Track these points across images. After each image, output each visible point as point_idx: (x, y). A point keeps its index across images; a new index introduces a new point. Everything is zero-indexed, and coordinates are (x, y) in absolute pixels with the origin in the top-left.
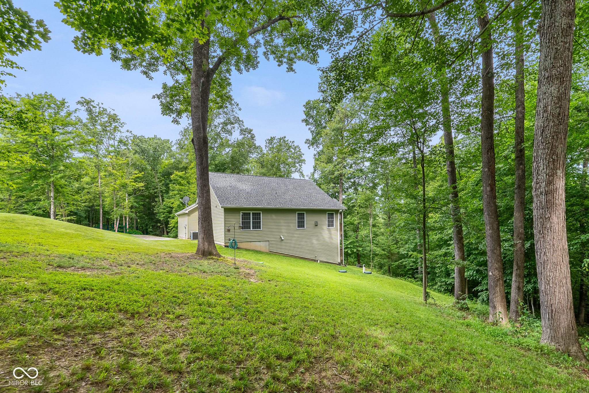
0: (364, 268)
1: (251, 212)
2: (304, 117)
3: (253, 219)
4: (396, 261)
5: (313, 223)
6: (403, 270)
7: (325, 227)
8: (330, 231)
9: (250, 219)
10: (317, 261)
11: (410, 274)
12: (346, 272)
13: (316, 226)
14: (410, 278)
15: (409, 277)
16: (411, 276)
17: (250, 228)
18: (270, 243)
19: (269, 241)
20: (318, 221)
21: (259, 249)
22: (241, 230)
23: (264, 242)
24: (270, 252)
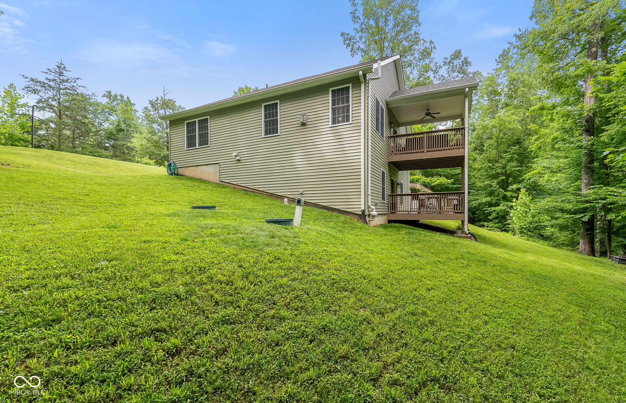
1: (197, 121)
3: (199, 131)
5: (297, 121)
7: (326, 125)
8: (337, 133)
9: (195, 132)
13: (303, 124)
17: (195, 146)
18: (221, 166)
19: (218, 163)
20: (308, 114)
21: (205, 177)
22: (186, 149)
23: (212, 165)
24: (221, 183)
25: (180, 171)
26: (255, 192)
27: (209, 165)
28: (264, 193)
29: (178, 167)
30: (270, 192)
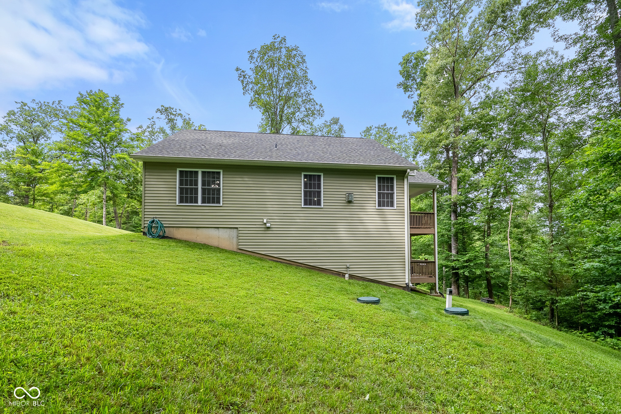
0: (447, 296)
1: (200, 171)
2: (401, 79)
3: (203, 184)
4: (569, 294)
5: (343, 198)
6: (588, 316)
7: (372, 206)
8: (382, 215)
9: (196, 184)
10: (343, 275)
11: (610, 327)
12: (377, 302)
13: (350, 202)
14: (611, 336)
15: (606, 334)
16: (613, 331)
17: (197, 202)
18: (240, 232)
19: (237, 228)
20: (355, 193)
21: (215, 243)
22: (177, 204)
23: (226, 230)
24: (239, 251)
25: (168, 232)
26: (291, 264)
27: (220, 229)
28: (302, 265)
29: (164, 225)
30: (311, 264)
